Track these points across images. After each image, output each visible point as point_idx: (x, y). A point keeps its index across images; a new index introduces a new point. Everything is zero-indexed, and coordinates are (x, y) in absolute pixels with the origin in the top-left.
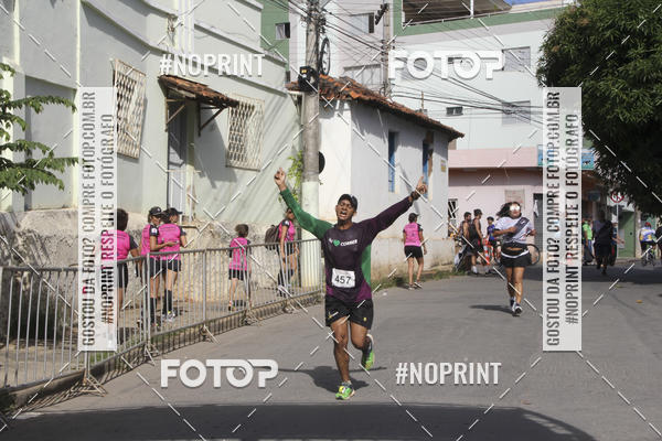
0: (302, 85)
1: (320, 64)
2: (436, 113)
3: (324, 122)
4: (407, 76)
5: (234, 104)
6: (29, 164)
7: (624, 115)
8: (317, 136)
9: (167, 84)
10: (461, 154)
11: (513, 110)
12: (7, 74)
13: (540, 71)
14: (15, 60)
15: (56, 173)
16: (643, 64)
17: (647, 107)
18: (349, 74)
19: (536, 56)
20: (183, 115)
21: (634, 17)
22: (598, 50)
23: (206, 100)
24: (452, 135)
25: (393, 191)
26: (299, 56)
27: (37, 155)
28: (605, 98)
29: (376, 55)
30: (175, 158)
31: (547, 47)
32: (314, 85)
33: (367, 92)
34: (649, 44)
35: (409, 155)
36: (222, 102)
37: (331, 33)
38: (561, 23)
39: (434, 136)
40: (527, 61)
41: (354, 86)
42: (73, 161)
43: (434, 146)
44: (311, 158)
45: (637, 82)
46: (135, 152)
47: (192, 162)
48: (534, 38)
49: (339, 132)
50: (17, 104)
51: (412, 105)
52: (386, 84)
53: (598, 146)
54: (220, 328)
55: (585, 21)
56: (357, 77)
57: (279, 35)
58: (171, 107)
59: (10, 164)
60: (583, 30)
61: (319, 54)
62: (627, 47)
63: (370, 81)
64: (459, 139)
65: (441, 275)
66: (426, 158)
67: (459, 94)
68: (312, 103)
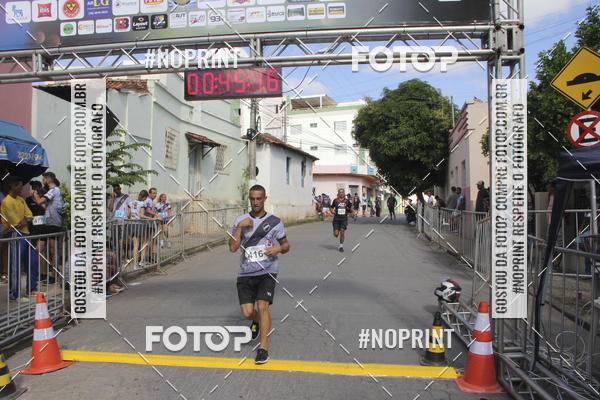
0: (249, 136)
1: (256, 127)
2: (306, 149)
3: (258, 153)
4: (293, 133)
5: (218, 145)
6: (133, 174)
7: (388, 152)
8: (255, 160)
9: (189, 136)
10: (318, 167)
11: (338, 148)
12: (123, 134)
13: (353, 132)
14: (126, 129)
15: (144, 177)
16: (395, 131)
17: (397, 150)
18: (267, 131)
19: (350, 127)
20: (195, 151)
21: (390, 111)
22: (377, 124)
23: (206, 144)
24: (314, 159)
25: (288, 183)
26: (246, 124)
27: (136, 169)
28: (380, 145)
29: (280, 124)
30: (192, 169)
31: (353, 122)
32: (255, 138)
33: (277, 140)
34: (397, 123)
35: (296, 166)
36: (213, 145)
37: (261, 114)
38: (361, 112)
39: (306, 159)
40: (345, 128)
41: (273, 138)
42: (150, 172)
43: (307, 164)
44: (253, 169)
45: (393, 138)
46: (174, 167)
47: (200, 172)
48: (349, 118)
49: (265, 157)
50: (128, 147)
51: (296, 145)
52: (285, 136)
53: (378, 165)
54: (214, 246)
55: (371, 112)
56: (270, 132)
57: (236, 114)
58: (191, 147)
59: (124, 174)
60: (370, 115)
61: (256, 123)
62: (388, 124)
63: (277, 134)
64: (316, 162)
65: (310, 221)
66: (303, 167)
67: (316, 141)
68: (253, 144)
